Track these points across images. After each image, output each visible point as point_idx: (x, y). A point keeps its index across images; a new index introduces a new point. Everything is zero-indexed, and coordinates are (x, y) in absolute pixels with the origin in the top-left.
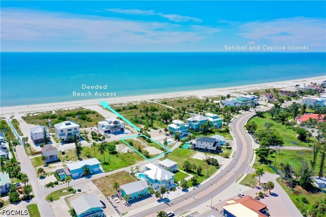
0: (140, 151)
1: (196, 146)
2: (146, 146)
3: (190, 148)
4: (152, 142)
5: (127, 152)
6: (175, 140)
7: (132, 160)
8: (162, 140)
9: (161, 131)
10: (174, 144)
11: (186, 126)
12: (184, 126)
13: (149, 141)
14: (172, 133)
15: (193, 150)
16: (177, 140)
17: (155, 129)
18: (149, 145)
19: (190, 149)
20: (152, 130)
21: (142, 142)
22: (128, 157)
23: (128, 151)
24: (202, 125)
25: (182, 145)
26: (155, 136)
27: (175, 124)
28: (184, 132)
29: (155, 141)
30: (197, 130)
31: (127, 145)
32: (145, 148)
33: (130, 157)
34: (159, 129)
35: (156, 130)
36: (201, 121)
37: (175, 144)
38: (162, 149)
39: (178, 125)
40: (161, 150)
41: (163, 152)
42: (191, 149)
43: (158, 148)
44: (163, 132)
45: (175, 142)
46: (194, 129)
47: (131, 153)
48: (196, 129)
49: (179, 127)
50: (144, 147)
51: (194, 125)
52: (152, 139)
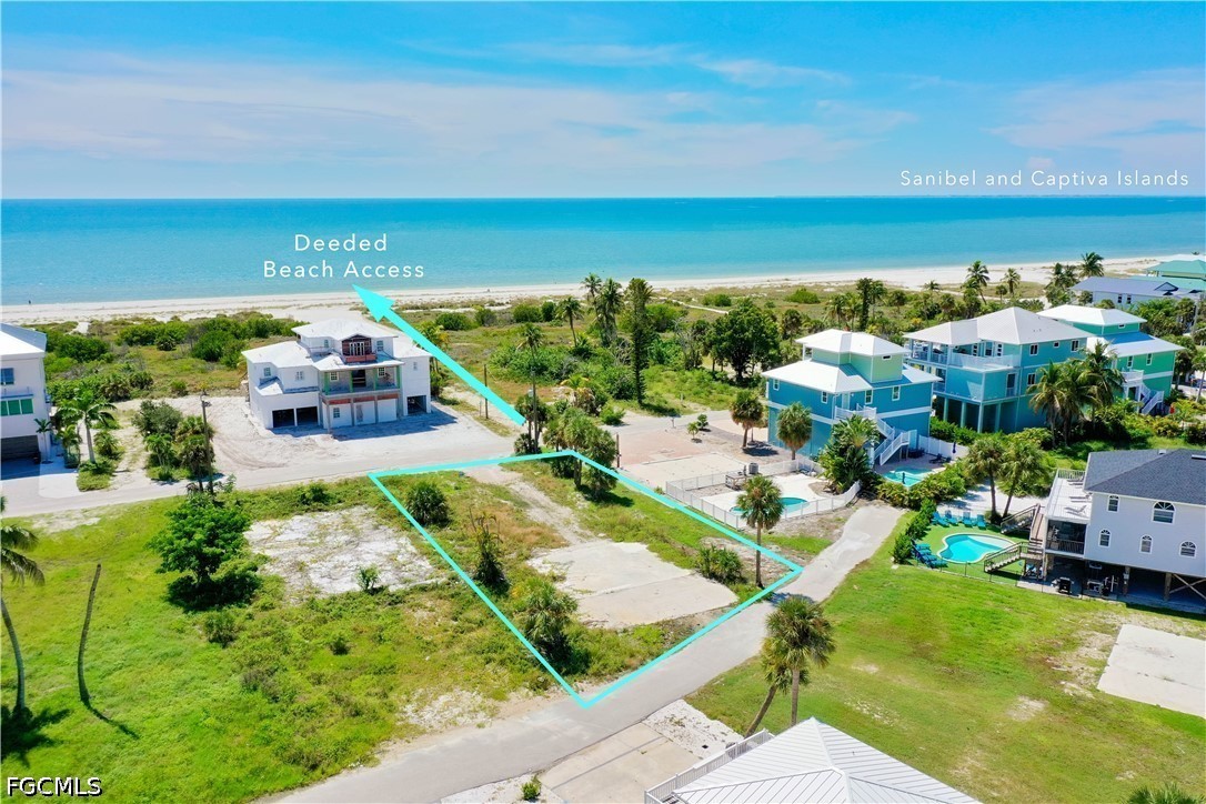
0: (492, 578)
1: (1092, 551)
2: (568, 536)
3: (1017, 568)
4: (626, 502)
5: (357, 587)
6: (834, 491)
7: (361, 691)
8: (714, 489)
9: (702, 426)
10: (830, 526)
11: (916, 376)
12: (905, 379)
13: (602, 492)
14: (796, 434)
15: (1052, 589)
16: (855, 487)
17: (661, 411)
18: (593, 526)
19: (1016, 577)
20: (633, 416)
21: (540, 496)
22: (340, 649)
23: (367, 576)
24: (1053, 377)
25: (916, 532)
26: (663, 457)
27: (822, 358)
28: (899, 424)
29: (659, 490)
30: (999, 418)
31: (394, 515)
32: (556, 555)
33: (359, 651)
34: (690, 412)
35: (668, 419)
36: (1034, 348)
37: (841, 521)
38: (727, 572)
39: (850, 364)
40: (712, 576)
41: (734, 598)
42: (1026, 578)
43: (682, 559)
44: (720, 433)
45: (841, 500)
46: (973, 408)
47: (396, 601)
48: (990, 410)
49: (859, 384)
50: (548, 539)
51: (975, 377)
52: (630, 475)
